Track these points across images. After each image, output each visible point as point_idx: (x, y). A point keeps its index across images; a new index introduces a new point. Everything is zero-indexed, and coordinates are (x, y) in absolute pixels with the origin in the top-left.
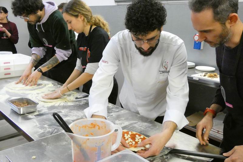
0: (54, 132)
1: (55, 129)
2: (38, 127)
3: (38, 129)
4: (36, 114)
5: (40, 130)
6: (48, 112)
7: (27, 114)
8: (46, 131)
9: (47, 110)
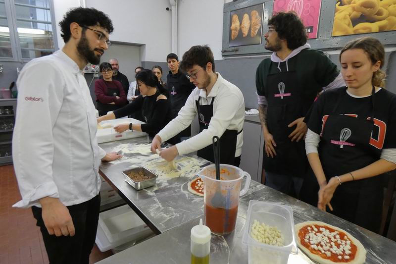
0: (183, 219)
1: (183, 214)
2: (162, 211)
3: (162, 213)
4: (156, 189)
5: (165, 215)
6: (169, 187)
7: (145, 190)
8: (173, 217)
9: (167, 184)
